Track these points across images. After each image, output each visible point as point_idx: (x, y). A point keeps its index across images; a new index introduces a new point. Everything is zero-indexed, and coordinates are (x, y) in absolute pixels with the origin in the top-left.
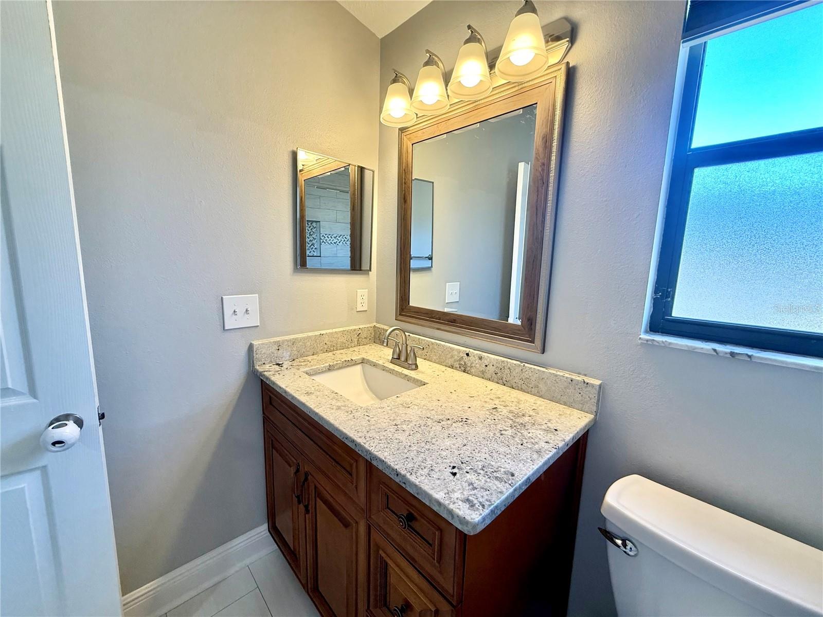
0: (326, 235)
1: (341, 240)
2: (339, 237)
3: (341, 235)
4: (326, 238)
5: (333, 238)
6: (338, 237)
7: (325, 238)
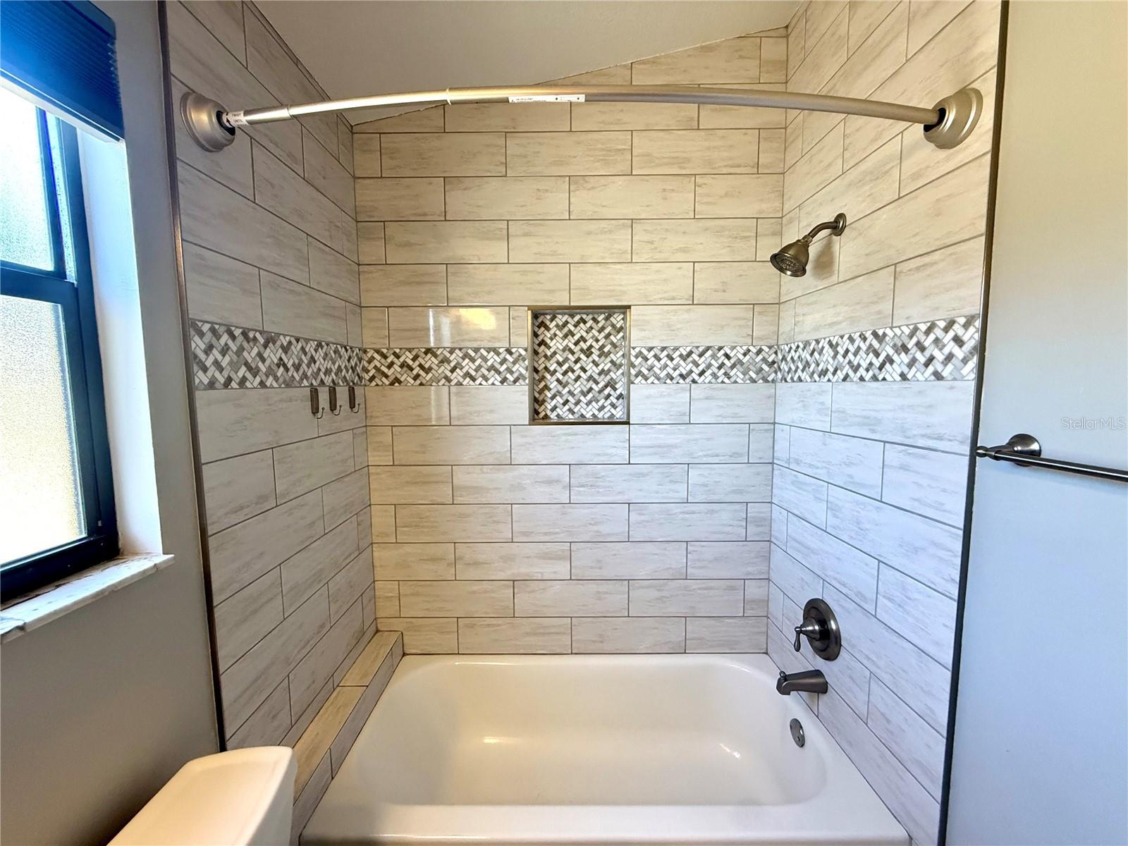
0: (650, 349)
1: (709, 366)
2: (701, 355)
3: (708, 349)
4: (652, 361)
5: (677, 360)
6: (695, 356)
7: (646, 359)
